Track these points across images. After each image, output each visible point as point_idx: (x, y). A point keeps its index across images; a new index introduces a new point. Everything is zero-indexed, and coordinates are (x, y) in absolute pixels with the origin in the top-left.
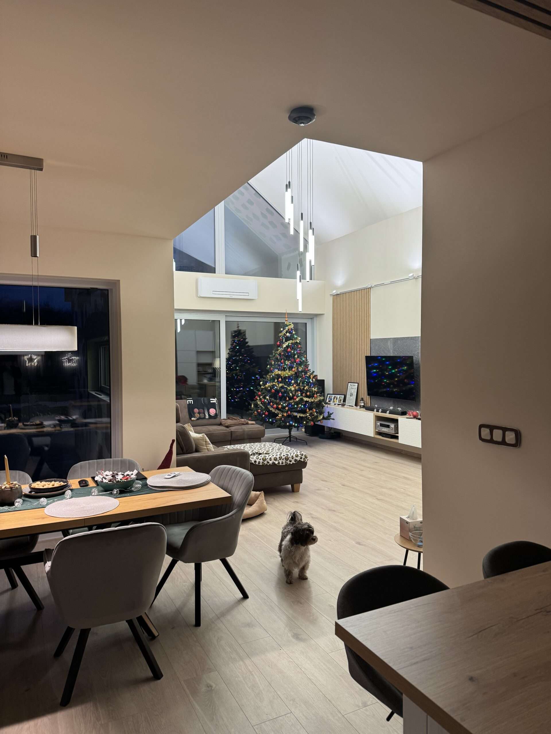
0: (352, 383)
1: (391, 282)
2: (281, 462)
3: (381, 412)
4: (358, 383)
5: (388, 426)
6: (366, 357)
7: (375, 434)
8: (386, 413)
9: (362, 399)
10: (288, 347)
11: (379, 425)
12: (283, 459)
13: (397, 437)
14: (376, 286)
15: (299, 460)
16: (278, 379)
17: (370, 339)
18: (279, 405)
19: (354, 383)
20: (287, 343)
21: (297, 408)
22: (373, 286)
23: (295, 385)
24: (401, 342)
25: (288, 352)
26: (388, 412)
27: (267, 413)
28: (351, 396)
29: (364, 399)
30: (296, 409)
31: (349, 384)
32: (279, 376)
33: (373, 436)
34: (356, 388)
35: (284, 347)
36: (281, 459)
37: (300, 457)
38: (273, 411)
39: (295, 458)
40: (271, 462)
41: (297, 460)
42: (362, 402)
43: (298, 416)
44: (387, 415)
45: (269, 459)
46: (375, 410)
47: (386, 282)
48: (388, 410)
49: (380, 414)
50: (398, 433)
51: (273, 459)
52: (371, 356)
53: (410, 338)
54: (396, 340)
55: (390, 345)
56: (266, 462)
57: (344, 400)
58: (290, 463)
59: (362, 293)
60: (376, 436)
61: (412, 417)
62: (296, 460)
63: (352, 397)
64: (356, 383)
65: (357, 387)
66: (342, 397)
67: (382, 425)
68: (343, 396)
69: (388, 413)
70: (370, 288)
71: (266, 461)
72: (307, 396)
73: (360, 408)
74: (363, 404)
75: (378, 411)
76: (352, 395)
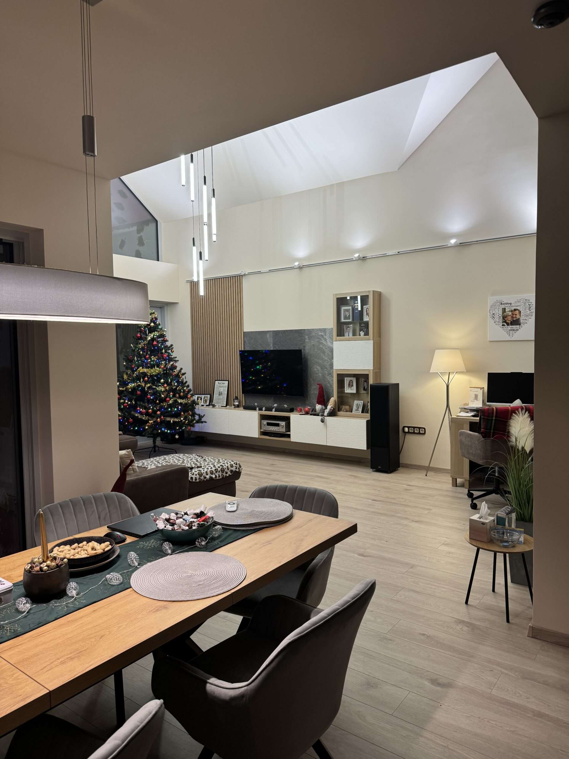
0: (220, 380)
1: (269, 270)
2: (217, 475)
3: (265, 411)
4: (228, 381)
5: (278, 425)
6: (240, 351)
7: (260, 434)
8: (272, 411)
9: (237, 398)
10: (153, 339)
11: (266, 424)
12: (219, 472)
13: (289, 436)
14: (250, 274)
15: (235, 471)
16: (144, 378)
17: (244, 332)
18: (148, 410)
19: (223, 381)
20: (152, 335)
21: (171, 411)
22: (246, 274)
23: (166, 385)
24: (283, 335)
25: (154, 346)
26: (274, 409)
27: (132, 420)
28: (219, 395)
29: (239, 397)
30: (170, 413)
31: (216, 382)
32: (144, 375)
33: (258, 437)
34: (226, 387)
35: (148, 340)
36: (217, 471)
37: (235, 466)
38: (140, 417)
39: (230, 469)
40: (208, 477)
41: (233, 470)
42: (236, 401)
43: (172, 421)
44: (273, 413)
45: (205, 473)
46: (257, 408)
47: (263, 270)
48: (274, 408)
49: (264, 412)
50: (290, 431)
51: (209, 472)
52: (245, 351)
53: (294, 331)
54: (276, 333)
55: (270, 339)
56: (203, 478)
57: (211, 400)
58: (226, 475)
59: (232, 281)
60: (261, 436)
61: (304, 413)
62: (231, 471)
63: (221, 397)
64: (226, 381)
65: (227, 384)
66: (207, 397)
67: (269, 424)
68: (209, 396)
69: (274, 411)
70: (242, 276)
71: (203, 476)
72: (180, 397)
73: (235, 408)
74: (237, 403)
75: (261, 409)
76: (222, 394)
